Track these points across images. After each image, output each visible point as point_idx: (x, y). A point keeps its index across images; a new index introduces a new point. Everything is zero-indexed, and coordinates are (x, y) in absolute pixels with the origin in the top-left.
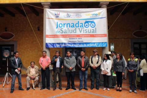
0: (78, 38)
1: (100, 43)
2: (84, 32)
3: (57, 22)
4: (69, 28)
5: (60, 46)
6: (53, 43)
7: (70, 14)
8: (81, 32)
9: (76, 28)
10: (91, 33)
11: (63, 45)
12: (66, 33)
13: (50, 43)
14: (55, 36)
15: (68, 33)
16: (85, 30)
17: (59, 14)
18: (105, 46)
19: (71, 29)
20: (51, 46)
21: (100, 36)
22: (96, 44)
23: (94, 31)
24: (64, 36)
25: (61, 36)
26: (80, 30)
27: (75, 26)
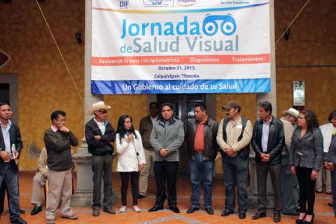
0: (183, 66)
1: (249, 80)
2: (201, 50)
3: (124, 21)
4: (158, 37)
5: (133, 90)
6: (113, 82)
8: (192, 48)
9: (178, 38)
10: (224, 53)
11: (141, 88)
12: (150, 51)
13: (102, 82)
14: (117, 61)
15: (155, 51)
16: (204, 41)
18: (263, 91)
19: (163, 39)
20: (105, 91)
21: (251, 60)
22: (236, 84)
23: (231, 45)
24: (142, 61)
25: (134, 61)
26: (189, 42)
27: (175, 32)
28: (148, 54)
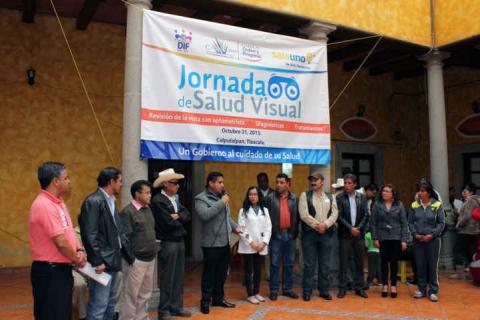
0: (248, 130)
1: (310, 150)
2: (266, 113)
3: (183, 67)
4: (222, 93)
5: (191, 155)
6: (166, 144)
7: (225, 43)
8: (257, 110)
9: (243, 97)
10: (287, 119)
12: (213, 108)
13: (153, 142)
14: (173, 117)
15: (219, 108)
16: (269, 104)
17: (190, 38)
18: (323, 163)
19: (226, 95)
20: (157, 154)
22: (299, 154)
23: (294, 112)
24: (204, 120)
25: (194, 119)
26: (254, 104)
27: (240, 89)
28: (210, 112)
